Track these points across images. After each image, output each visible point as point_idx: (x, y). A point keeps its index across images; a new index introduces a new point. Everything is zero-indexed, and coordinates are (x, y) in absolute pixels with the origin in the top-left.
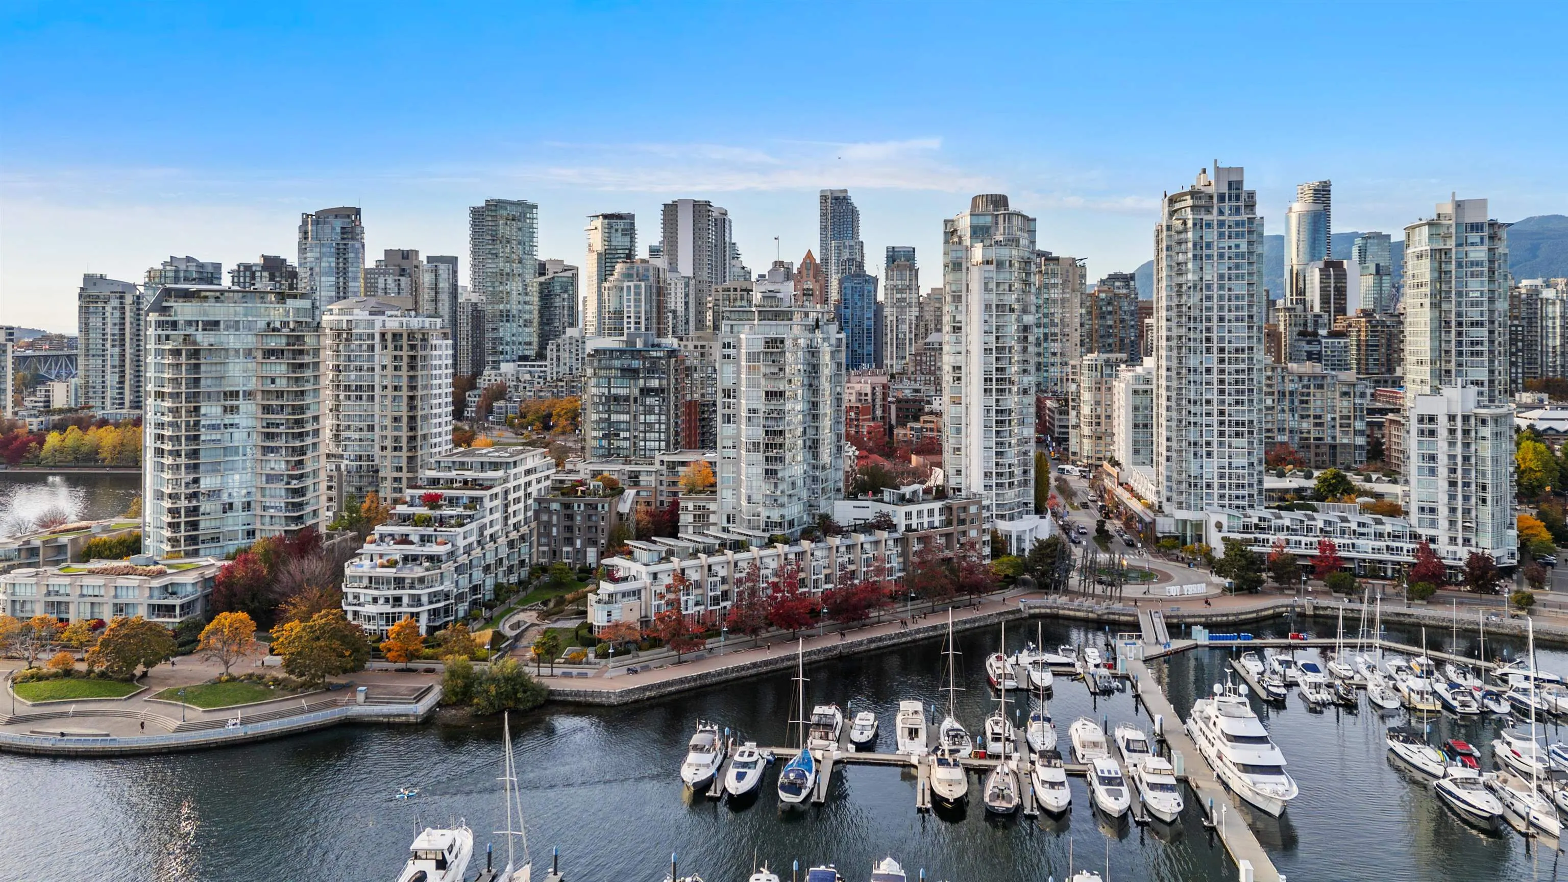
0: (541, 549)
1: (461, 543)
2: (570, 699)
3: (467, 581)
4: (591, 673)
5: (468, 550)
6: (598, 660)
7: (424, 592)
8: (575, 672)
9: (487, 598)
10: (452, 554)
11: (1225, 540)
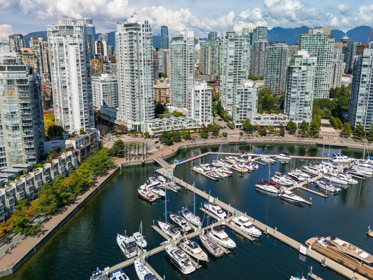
11: (152, 129)
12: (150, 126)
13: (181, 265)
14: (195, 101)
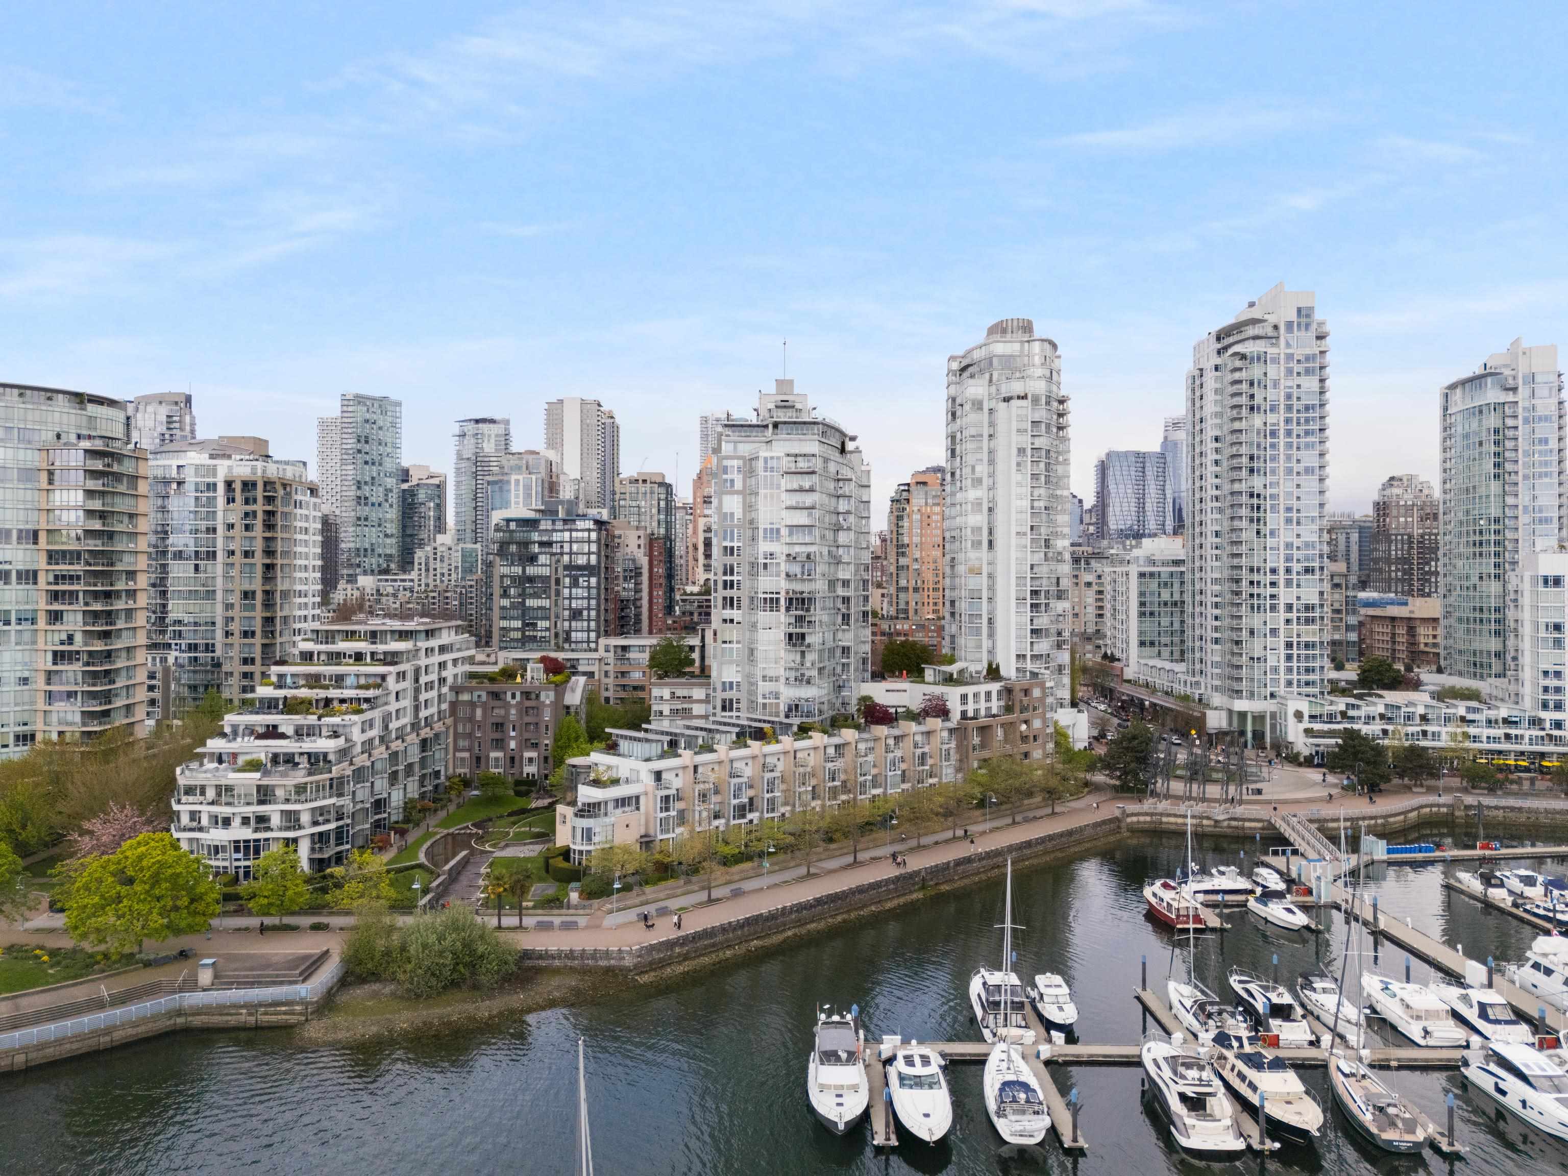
0: (459, 755)
1: (357, 737)
2: (557, 963)
3: (368, 791)
4: (582, 921)
5: (368, 747)
6: (587, 903)
7: (304, 810)
8: (557, 921)
9: (394, 818)
10: (343, 753)
11: (1308, 732)
12: (1299, 715)
13: (1176, 1106)
14: (1536, 625)
